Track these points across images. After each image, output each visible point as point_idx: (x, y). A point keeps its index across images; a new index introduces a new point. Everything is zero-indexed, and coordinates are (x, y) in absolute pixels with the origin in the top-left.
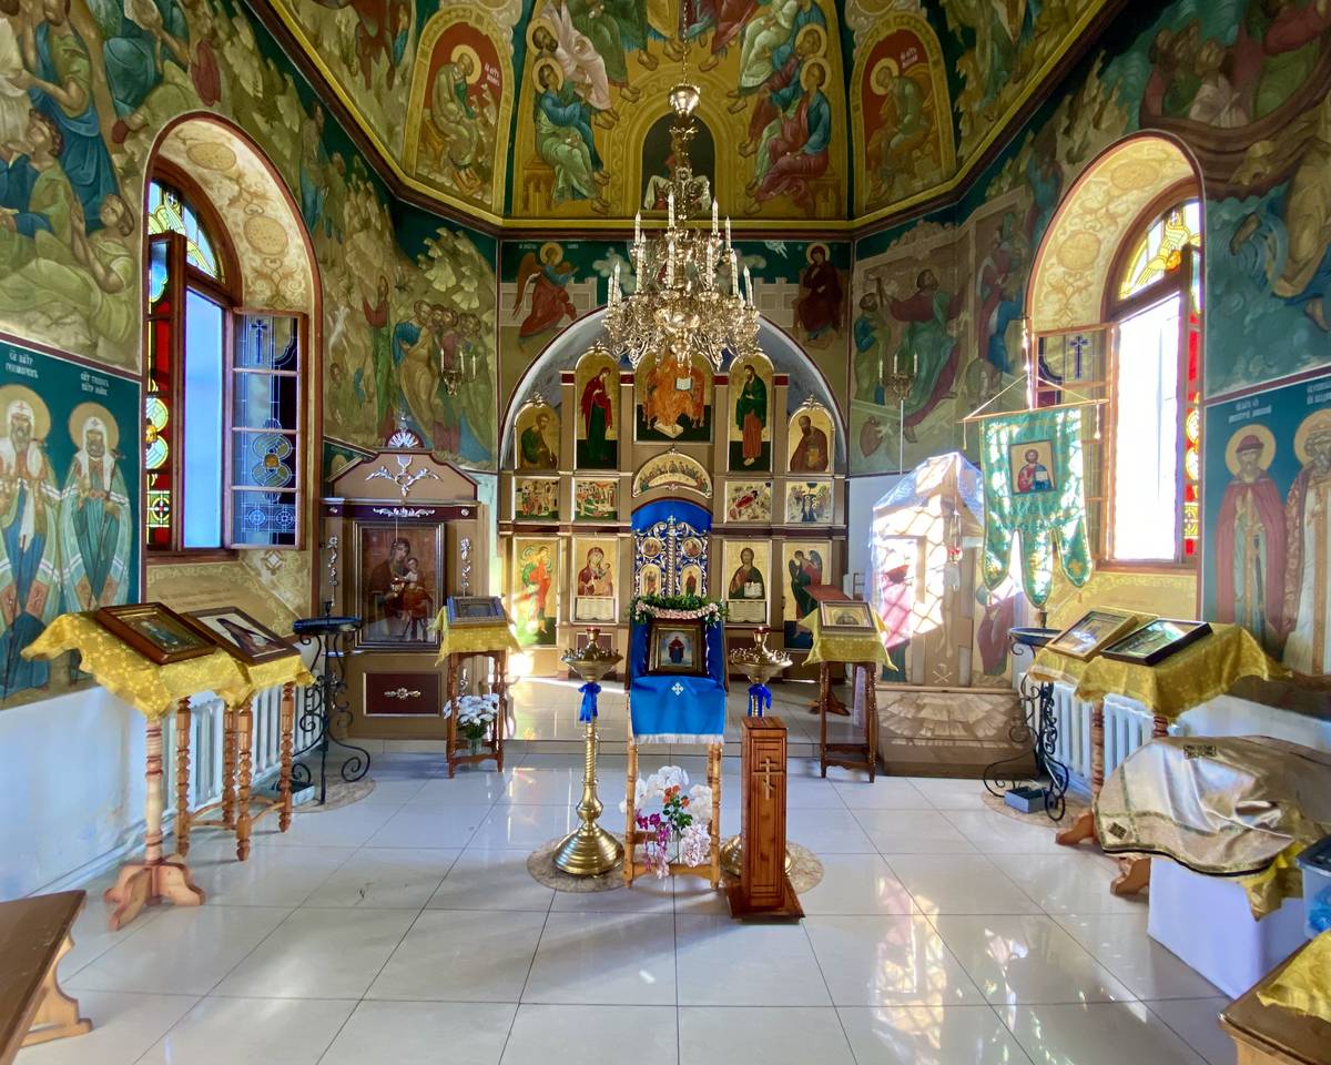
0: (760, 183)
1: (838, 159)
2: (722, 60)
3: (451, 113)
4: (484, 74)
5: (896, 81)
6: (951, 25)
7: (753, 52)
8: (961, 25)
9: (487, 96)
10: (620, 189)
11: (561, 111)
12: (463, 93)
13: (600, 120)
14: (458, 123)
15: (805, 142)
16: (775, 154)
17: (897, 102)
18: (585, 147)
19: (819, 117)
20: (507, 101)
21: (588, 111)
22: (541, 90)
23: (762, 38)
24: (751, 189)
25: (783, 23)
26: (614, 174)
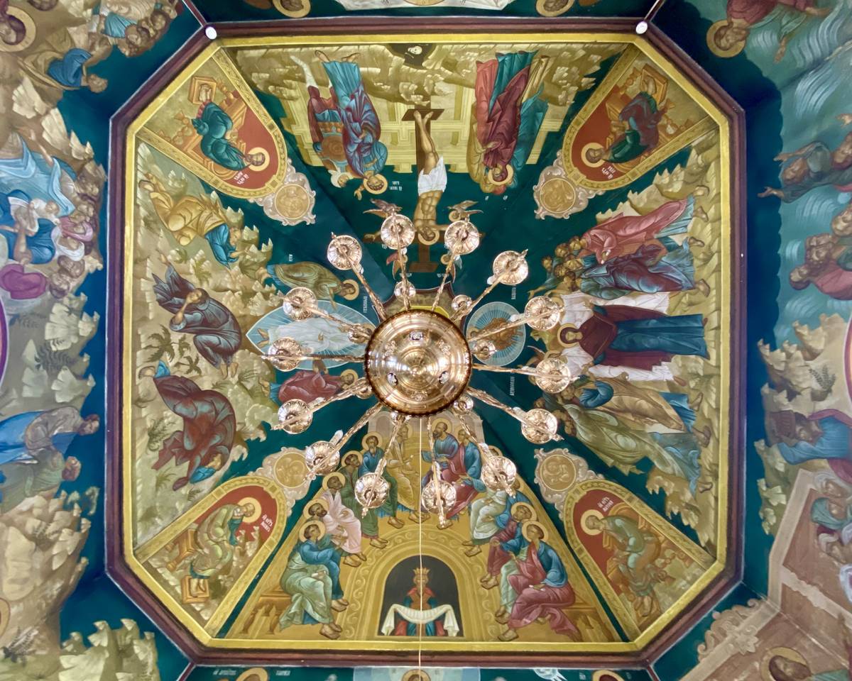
0: (509, 610)
1: (582, 589)
2: (455, 522)
3: (216, 534)
4: (260, 520)
5: (605, 521)
6: (625, 470)
7: (479, 518)
8: (634, 464)
9: (255, 535)
10: (357, 615)
11: (315, 553)
12: (234, 526)
13: (349, 560)
14: (217, 543)
15: (545, 577)
16: (518, 588)
17: (613, 534)
18: (330, 581)
19: (550, 560)
20: (271, 544)
21: (338, 555)
22: (303, 539)
23: (485, 510)
24: (502, 616)
25: (498, 501)
26: (353, 601)
